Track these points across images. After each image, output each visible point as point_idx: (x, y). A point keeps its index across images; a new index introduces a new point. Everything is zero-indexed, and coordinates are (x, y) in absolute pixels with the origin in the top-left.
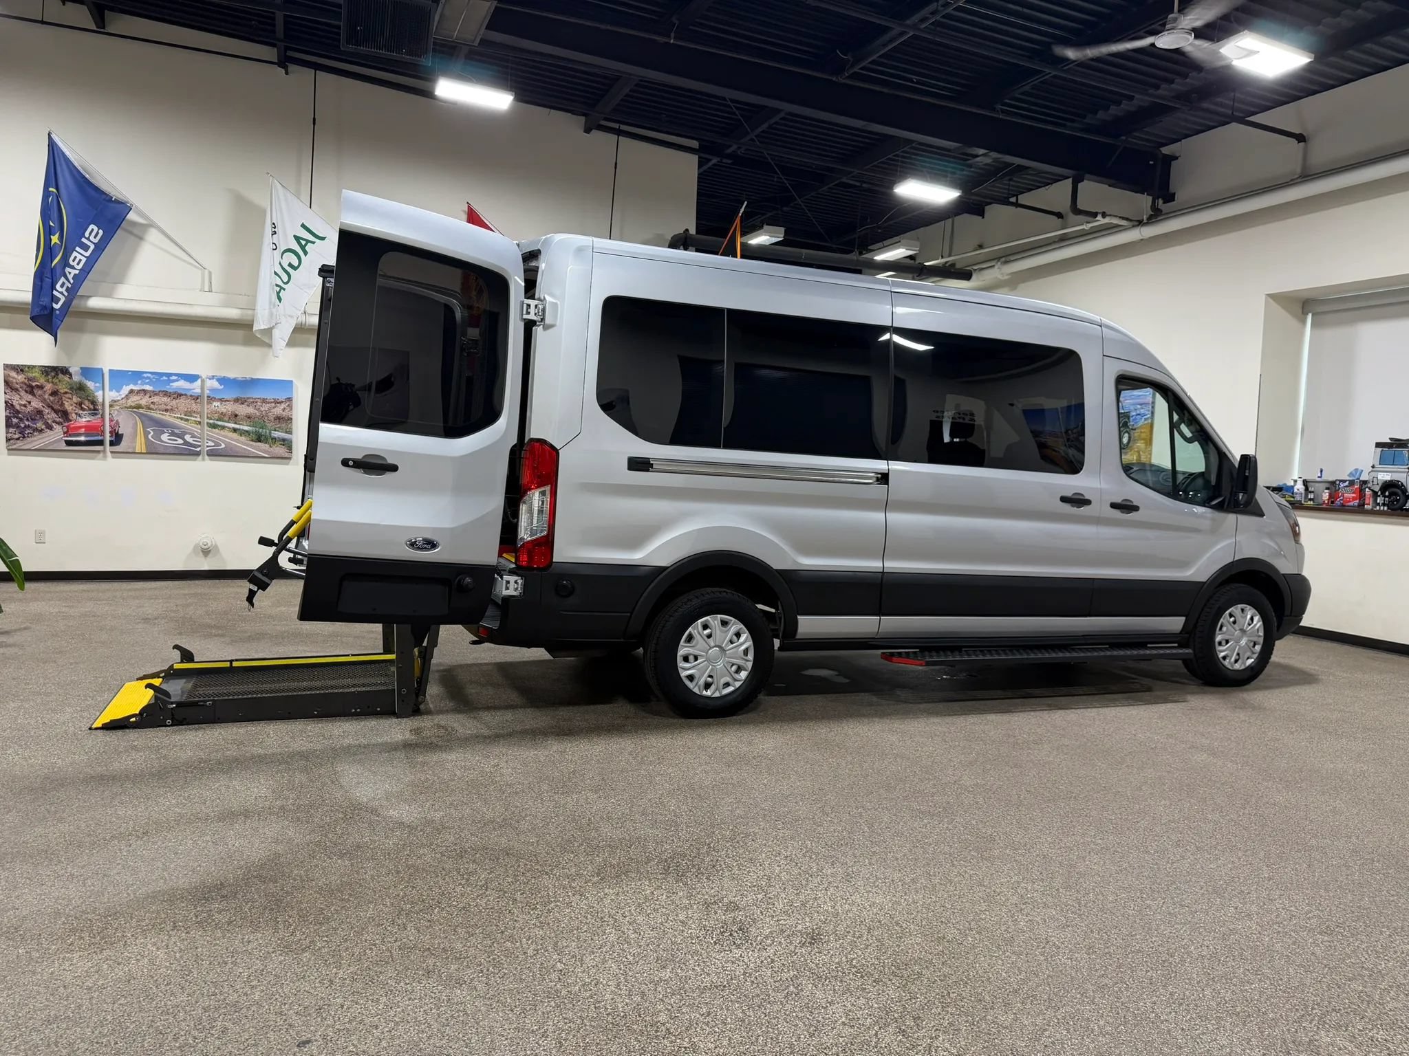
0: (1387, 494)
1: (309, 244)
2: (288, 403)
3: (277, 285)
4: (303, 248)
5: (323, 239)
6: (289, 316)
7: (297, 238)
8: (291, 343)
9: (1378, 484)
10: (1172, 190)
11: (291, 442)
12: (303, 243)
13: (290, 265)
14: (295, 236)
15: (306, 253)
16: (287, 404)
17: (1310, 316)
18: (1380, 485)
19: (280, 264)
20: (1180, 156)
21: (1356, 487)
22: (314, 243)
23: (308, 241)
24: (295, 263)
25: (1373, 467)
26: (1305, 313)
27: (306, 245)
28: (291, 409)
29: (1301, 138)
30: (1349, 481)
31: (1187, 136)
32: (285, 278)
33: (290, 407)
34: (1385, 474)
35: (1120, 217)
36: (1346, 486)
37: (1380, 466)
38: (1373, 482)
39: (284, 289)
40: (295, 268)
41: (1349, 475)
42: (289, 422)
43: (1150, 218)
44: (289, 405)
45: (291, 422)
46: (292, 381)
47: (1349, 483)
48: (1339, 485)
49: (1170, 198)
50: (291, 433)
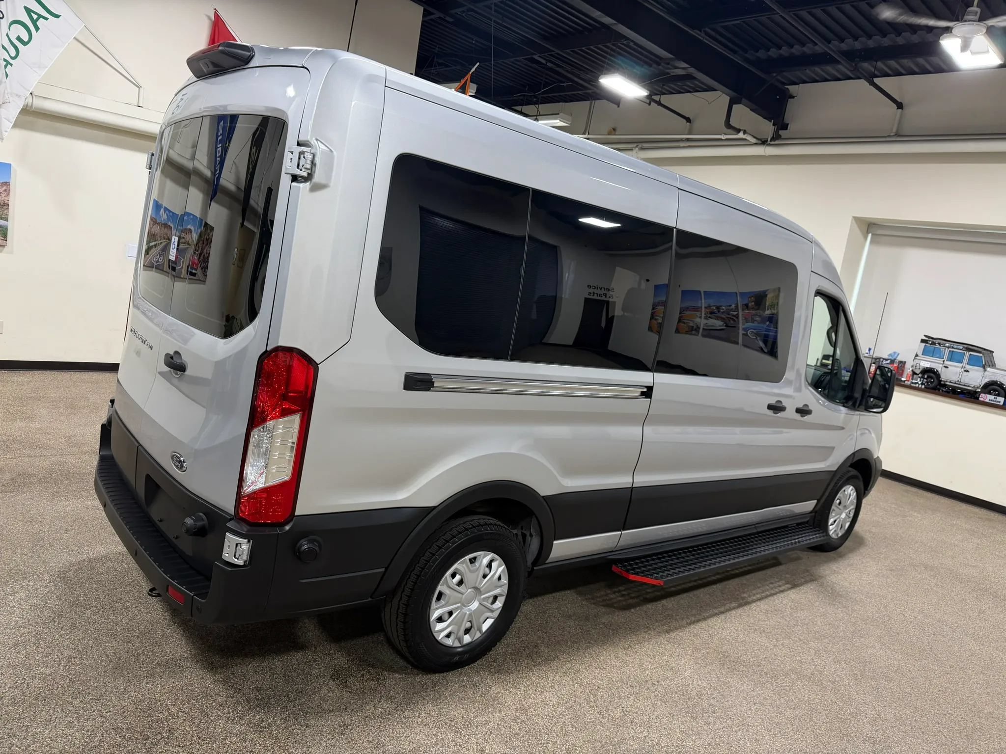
0: (926, 377)
1: (41, 19)
2: (5, 188)
3: (5, 60)
4: (34, 22)
5: (57, 16)
6: (17, 95)
7: (28, 11)
8: (15, 126)
9: (919, 369)
10: (786, 120)
11: (7, 229)
12: (35, 17)
13: (19, 39)
14: (25, 8)
15: (37, 29)
16: (3, 189)
17: (870, 235)
18: (921, 369)
19: (7, 35)
20: (796, 96)
21: (895, 365)
22: (46, 19)
23: (40, 16)
24: (25, 38)
25: (917, 355)
26: (868, 233)
27: (38, 19)
28: (8, 195)
29: (900, 106)
30: (891, 359)
31: (804, 82)
32: (13, 53)
33: (7, 192)
34: (927, 362)
35: (752, 136)
36: (888, 364)
37: (923, 356)
38: (916, 366)
39: (11, 65)
40: (25, 44)
41: (889, 355)
42: (5, 207)
43: (773, 139)
44: (5, 190)
45: (8, 209)
46: (11, 164)
47: (890, 362)
48: (882, 362)
49: (785, 127)
50: (7, 220)
